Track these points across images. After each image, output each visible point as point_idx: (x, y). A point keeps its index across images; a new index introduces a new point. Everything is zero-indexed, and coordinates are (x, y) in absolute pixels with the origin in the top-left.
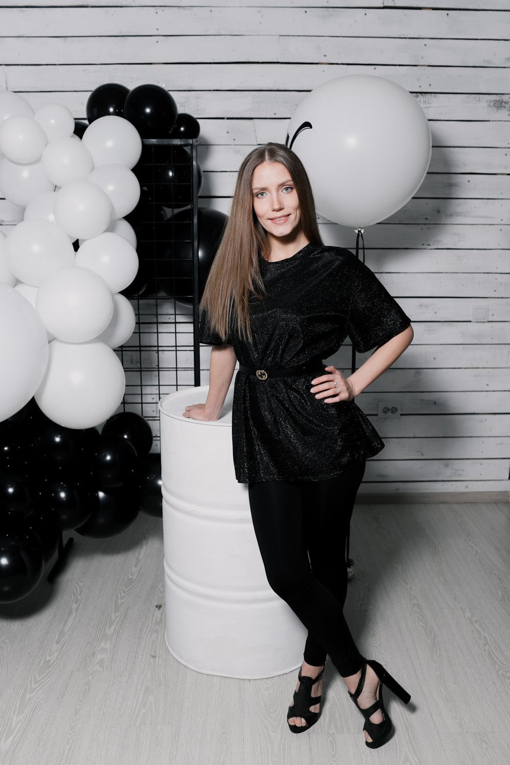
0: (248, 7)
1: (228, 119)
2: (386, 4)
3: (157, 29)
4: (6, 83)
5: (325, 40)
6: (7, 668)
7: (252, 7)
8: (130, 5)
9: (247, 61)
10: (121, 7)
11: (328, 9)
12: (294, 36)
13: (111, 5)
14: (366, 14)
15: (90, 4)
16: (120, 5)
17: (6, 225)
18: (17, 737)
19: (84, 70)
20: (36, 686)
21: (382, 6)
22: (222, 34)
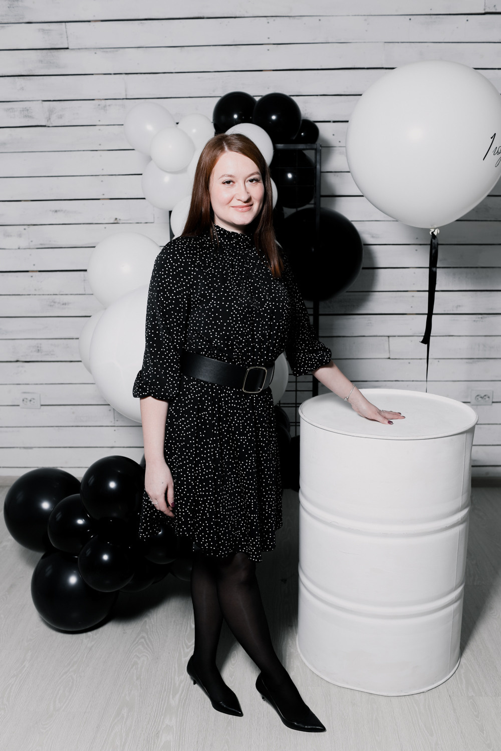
0: (355, 15)
1: (334, 122)
2: (488, 10)
3: (269, 38)
4: (126, 91)
5: (428, 46)
6: (158, 634)
7: (358, 15)
8: (243, 16)
9: (353, 67)
10: (235, 18)
11: (432, 16)
12: (398, 42)
13: (226, 16)
14: (467, 20)
15: (206, 16)
16: (233, 16)
17: (122, 223)
18: (183, 695)
19: (199, 78)
20: (188, 650)
21: (483, 12)
22: (330, 42)
